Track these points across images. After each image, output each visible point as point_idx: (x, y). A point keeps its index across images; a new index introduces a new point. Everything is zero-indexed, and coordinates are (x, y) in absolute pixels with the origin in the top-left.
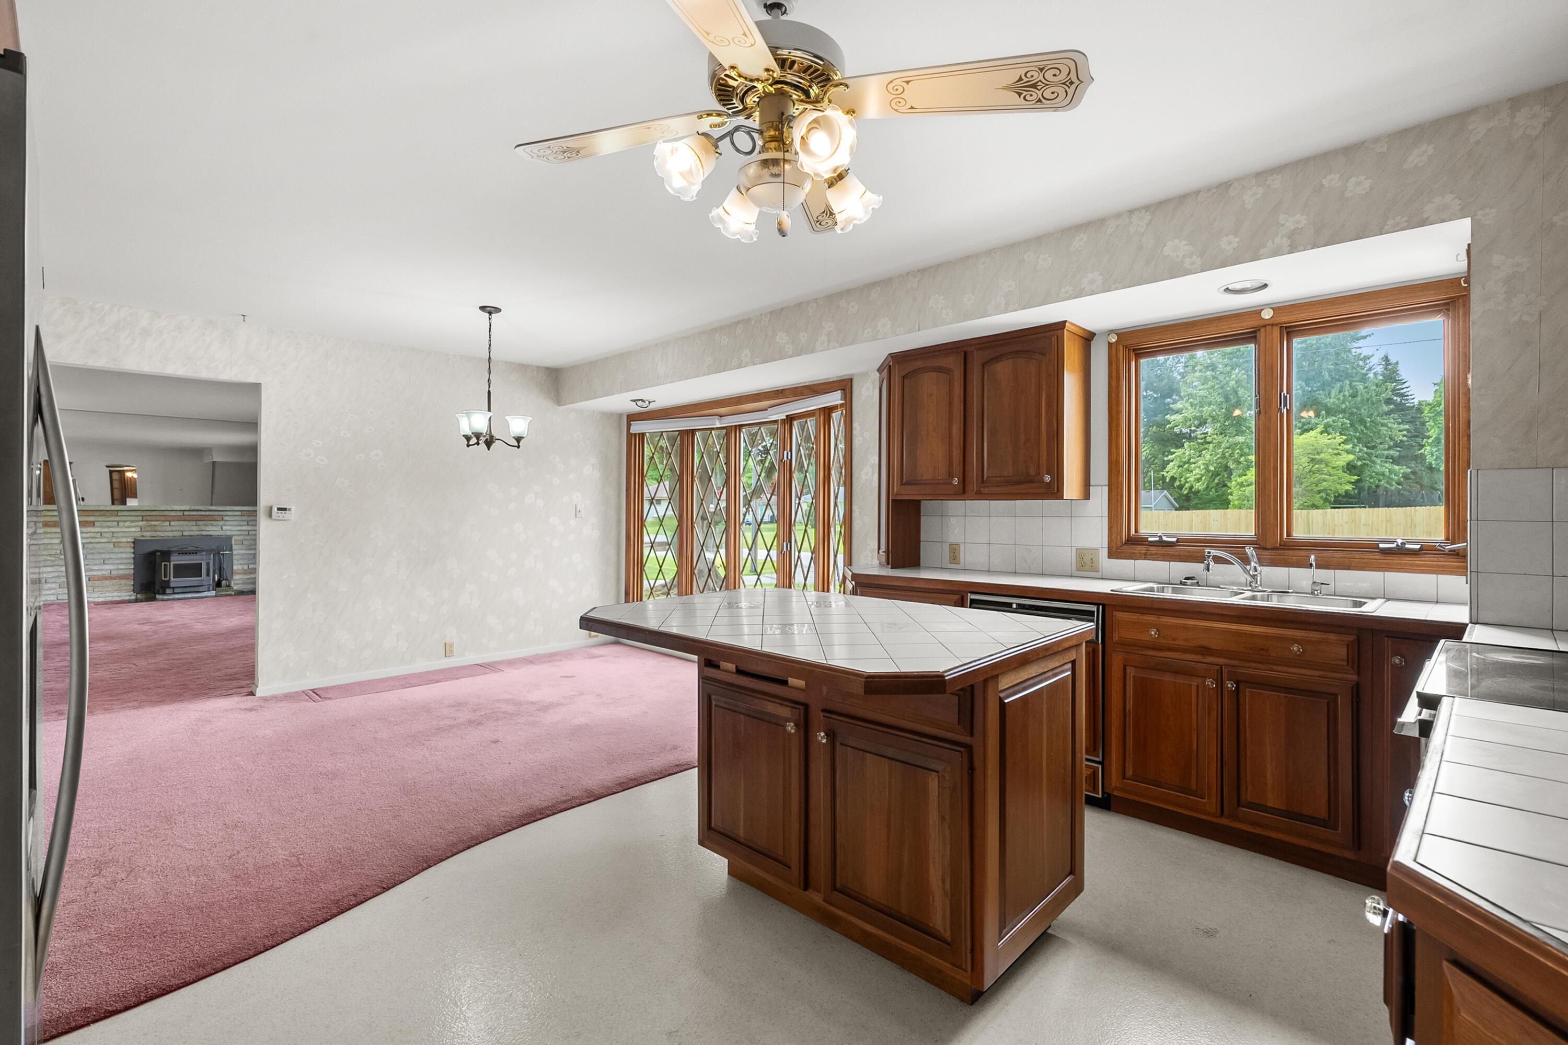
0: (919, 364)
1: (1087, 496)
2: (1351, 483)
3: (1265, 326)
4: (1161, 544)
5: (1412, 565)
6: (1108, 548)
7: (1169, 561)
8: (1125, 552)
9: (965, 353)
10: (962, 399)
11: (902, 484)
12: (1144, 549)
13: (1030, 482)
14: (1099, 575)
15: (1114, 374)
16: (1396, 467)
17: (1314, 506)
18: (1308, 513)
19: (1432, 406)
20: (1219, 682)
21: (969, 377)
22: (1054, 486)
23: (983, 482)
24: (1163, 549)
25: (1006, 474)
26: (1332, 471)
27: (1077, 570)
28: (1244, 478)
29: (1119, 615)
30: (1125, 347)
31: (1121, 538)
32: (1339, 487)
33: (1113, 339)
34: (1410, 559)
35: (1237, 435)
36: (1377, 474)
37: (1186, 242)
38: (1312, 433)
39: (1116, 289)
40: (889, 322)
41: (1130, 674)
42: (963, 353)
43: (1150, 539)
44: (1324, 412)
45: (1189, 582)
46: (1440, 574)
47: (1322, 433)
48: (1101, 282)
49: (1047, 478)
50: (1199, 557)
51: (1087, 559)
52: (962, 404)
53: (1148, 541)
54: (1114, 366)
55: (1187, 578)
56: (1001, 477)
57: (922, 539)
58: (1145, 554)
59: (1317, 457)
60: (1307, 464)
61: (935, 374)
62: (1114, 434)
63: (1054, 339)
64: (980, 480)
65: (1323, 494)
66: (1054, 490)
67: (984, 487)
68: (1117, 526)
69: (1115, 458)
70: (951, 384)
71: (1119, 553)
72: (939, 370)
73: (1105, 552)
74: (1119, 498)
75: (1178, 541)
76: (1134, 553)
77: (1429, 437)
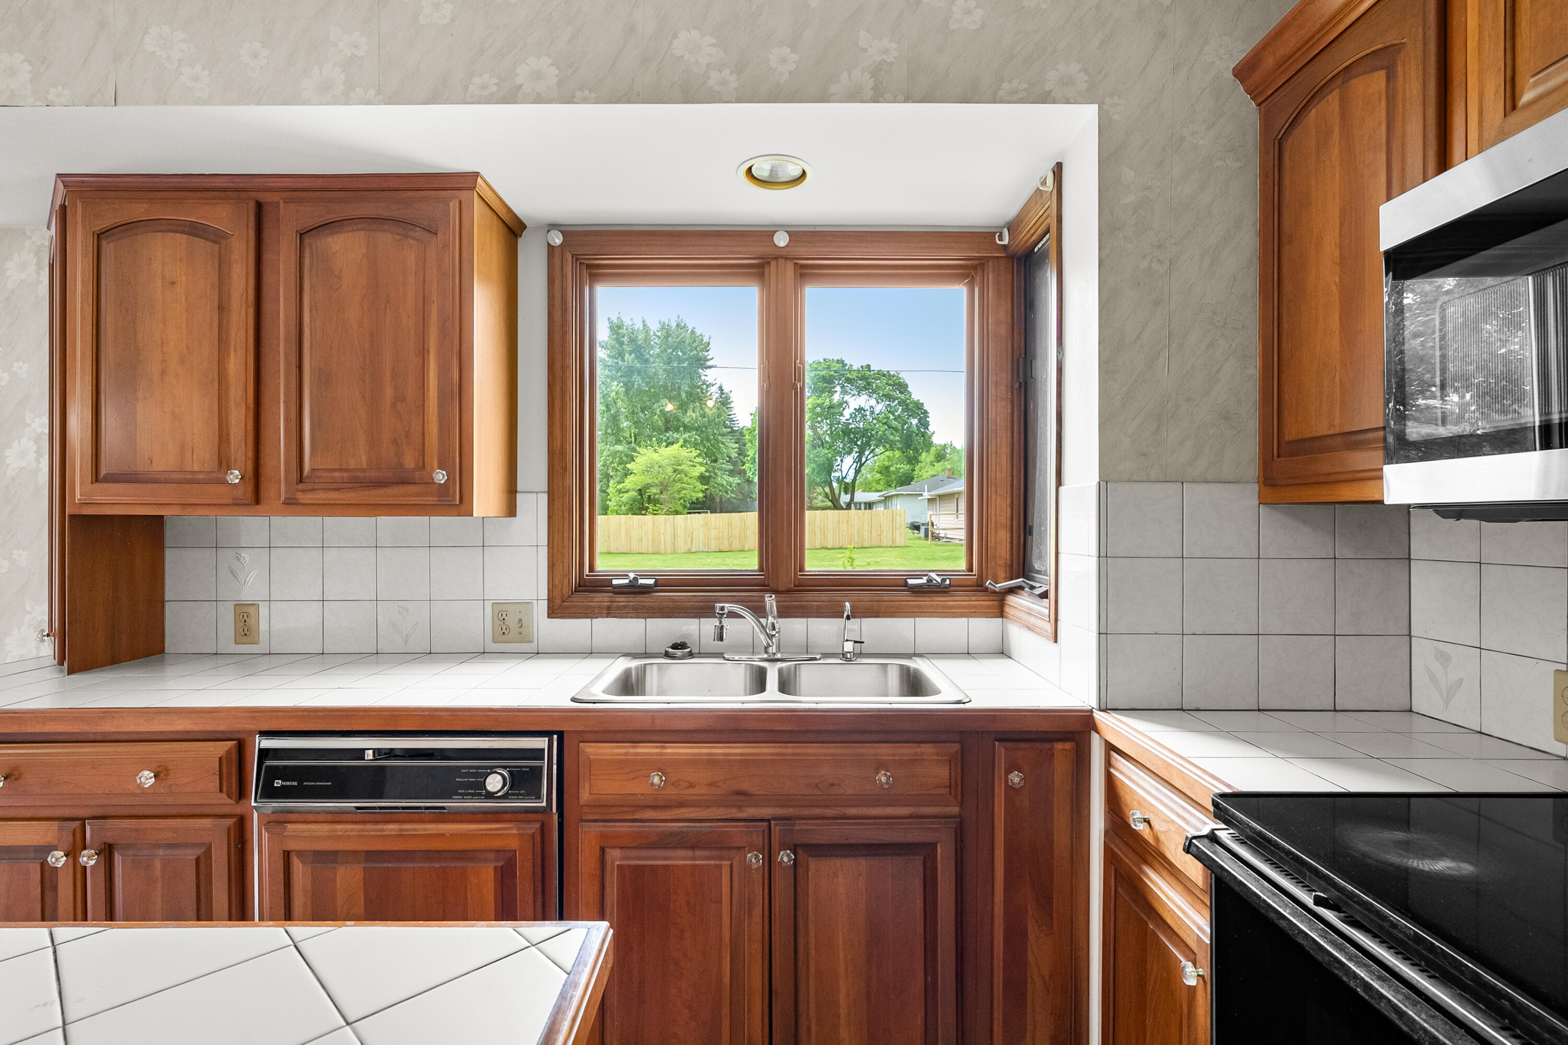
0: (139, 210)
1: (511, 510)
2: (702, 491)
3: (776, 258)
4: (634, 589)
5: (944, 607)
6: (549, 599)
7: (645, 618)
8: (574, 607)
9: (259, 206)
10: (251, 298)
11: (96, 479)
12: (606, 599)
13: (404, 482)
14: (532, 647)
15: (558, 302)
16: (731, 479)
17: (677, 513)
18: (674, 518)
19: (751, 431)
20: (766, 854)
21: (267, 257)
22: (455, 492)
23: (301, 480)
24: (636, 599)
25: (352, 464)
26: (690, 481)
27: (495, 641)
28: (622, 485)
29: (593, 750)
30: (576, 258)
31: (570, 582)
32: (694, 494)
33: (557, 239)
34: (940, 599)
35: (616, 444)
36: (718, 484)
37: (713, 41)
38: (676, 446)
39: (585, 101)
40: (27, 67)
41: (613, 862)
42: (252, 205)
43: (615, 582)
44: (682, 429)
45: (679, 653)
46: (972, 617)
47: (682, 447)
48: (556, 80)
49: (440, 477)
50: (688, 608)
51: (512, 621)
52: (251, 311)
53: (612, 585)
54: (557, 284)
55: (675, 646)
56: (341, 470)
57: (168, 596)
58: (609, 608)
59: (679, 467)
60: (671, 474)
61: (182, 239)
62: (557, 403)
63: (453, 205)
64: (294, 476)
65: (682, 501)
66: (454, 500)
67: (303, 491)
68: (563, 562)
69: (559, 446)
70: (223, 266)
71: (565, 608)
72: (195, 230)
73: (544, 606)
74: (566, 514)
75: (656, 584)
76: (590, 607)
77: (749, 456)
